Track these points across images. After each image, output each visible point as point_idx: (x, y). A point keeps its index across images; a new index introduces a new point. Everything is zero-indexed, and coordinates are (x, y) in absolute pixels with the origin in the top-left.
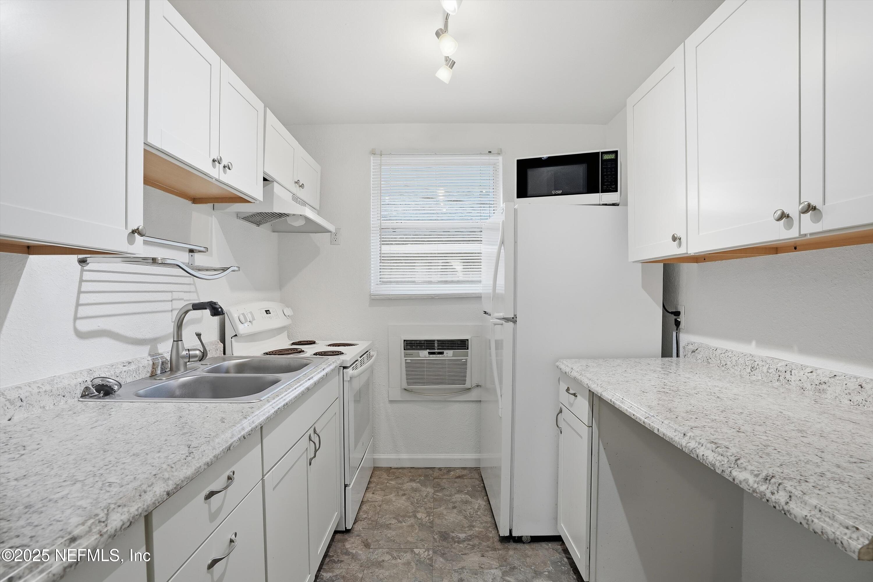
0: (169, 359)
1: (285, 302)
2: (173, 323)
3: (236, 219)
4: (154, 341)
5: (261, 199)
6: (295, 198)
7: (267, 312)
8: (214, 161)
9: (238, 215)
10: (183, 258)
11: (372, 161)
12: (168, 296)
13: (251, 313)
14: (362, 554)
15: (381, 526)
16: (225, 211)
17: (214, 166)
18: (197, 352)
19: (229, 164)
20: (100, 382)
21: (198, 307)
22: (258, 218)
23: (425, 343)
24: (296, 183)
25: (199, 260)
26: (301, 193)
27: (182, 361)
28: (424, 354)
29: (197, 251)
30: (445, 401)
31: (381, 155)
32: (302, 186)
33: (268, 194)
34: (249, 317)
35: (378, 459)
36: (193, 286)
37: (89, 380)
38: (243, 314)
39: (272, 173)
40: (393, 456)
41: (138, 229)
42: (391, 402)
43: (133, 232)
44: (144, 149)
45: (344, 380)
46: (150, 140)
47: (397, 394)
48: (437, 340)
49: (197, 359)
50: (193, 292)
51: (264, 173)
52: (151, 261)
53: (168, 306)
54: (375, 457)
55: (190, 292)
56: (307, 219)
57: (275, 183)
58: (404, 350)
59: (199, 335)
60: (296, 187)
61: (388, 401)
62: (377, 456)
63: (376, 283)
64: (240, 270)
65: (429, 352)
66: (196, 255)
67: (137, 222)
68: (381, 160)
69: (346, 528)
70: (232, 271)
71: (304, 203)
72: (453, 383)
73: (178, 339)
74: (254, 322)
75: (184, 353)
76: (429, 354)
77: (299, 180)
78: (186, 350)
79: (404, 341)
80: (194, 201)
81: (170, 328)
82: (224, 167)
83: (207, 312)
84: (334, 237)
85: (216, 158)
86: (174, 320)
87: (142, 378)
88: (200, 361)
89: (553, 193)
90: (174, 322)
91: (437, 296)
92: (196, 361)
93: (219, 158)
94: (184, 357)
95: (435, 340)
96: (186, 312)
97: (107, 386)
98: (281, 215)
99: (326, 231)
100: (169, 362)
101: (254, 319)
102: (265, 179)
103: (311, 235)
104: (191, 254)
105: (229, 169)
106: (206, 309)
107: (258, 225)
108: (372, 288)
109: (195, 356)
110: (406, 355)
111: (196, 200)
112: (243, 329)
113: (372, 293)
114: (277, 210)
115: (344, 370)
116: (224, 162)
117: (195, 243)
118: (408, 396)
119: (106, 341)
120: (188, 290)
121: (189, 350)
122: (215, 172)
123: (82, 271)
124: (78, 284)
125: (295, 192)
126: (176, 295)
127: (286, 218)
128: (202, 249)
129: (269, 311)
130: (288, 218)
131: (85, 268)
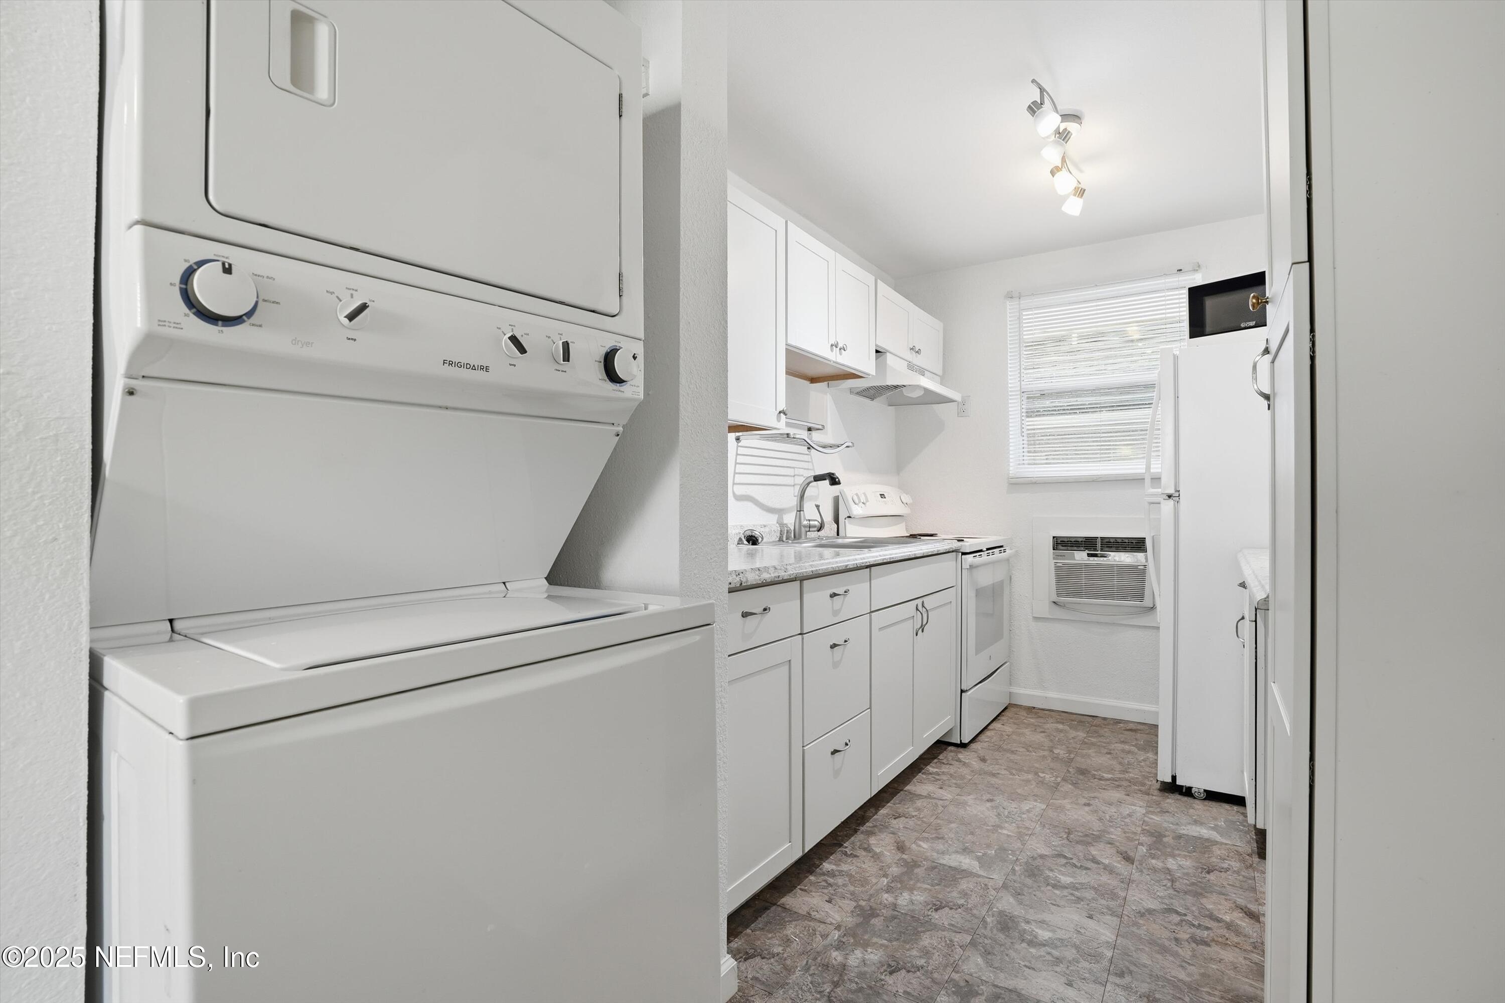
0: (792, 528)
1: (903, 487)
2: (796, 498)
3: (849, 394)
4: (780, 512)
5: (874, 374)
6: (911, 367)
7: (882, 496)
8: (832, 345)
9: (851, 391)
10: (804, 434)
11: (1008, 307)
12: (790, 472)
13: (864, 494)
14: (976, 764)
15: (1005, 750)
16: (840, 387)
17: (832, 350)
18: (816, 523)
19: (845, 346)
20: (750, 534)
21: (818, 478)
22: (872, 392)
23: (1082, 544)
24: (911, 349)
25: (816, 436)
26: (917, 360)
27: (803, 530)
28: (1081, 556)
29: (814, 429)
30: (1114, 624)
31: (1020, 298)
32: (918, 352)
33: (881, 367)
34: (863, 499)
35: (1016, 693)
36: (810, 464)
37: (742, 532)
38: (857, 495)
39: (883, 345)
40: (1037, 693)
41: (783, 410)
42: (1036, 619)
43: (780, 412)
44: (786, 349)
45: (963, 567)
46: (789, 342)
47: (1044, 608)
48: (1101, 538)
49: (815, 529)
50: (810, 469)
51: (876, 345)
52: (786, 436)
53: (790, 481)
54: (1012, 690)
55: (808, 469)
56: (926, 390)
57: (888, 354)
58: (1054, 550)
59: (818, 506)
60: (911, 353)
61: (1031, 617)
62: (1015, 690)
63: (1018, 463)
64: (854, 446)
65: (1088, 554)
66: (814, 433)
67: (782, 406)
68: (1019, 304)
69: (961, 741)
70: (847, 447)
71: (922, 372)
72: (1124, 598)
73: (800, 510)
74: (867, 503)
75: (805, 523)
76: (1088, 557)
77: (914, 346)
78: (807, 520)
79: (1054, 537)
80: (811, 381)
81: (794, 502)
82: (840, 349)
83: (827, 482)
84: (962, 408)
85: (833, 343)
86: (796, 494)
87: (773, 541)
88: (818, 531)
89: (1242, 325)
90: (797, 496)
91: (1100, 478)
92: (815, 531)
93: (836, 343)
94: (805, 526)
95: (1098, 538)
96: (808, 484)
97: (754, 537)
98: (896, 387)
99: (949, 400)
100: (793, 532)
101: (867, 501)
102: (877, 351)
103: (935, 406)
104: (809, 432)
105: (845, 350)
106: (825, 479)
107: (872, 399)
108: (1011, 469)
109: (815, 526)
110: (1056, 557)
111: (813, 380)
112: (857, 511)
113: (1010, 475)
114: (890, 382)
115: (963, 556)
116: (840, 345)
117: (813, 421)
118: (1059, 613)
119: (750, 505)
120: (807, 468)
121: (809, 520)
122: (833, 356)
123: (738, 446)
124: (735, 457)
125: (910, 360)
126: (797, 472)
127: (902, 390)
128: (820, 427)
129: (883, 495)
130: (904, 389)
131: (739, 444)
